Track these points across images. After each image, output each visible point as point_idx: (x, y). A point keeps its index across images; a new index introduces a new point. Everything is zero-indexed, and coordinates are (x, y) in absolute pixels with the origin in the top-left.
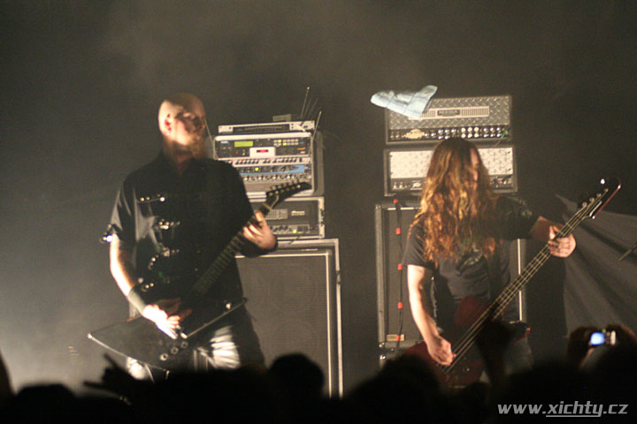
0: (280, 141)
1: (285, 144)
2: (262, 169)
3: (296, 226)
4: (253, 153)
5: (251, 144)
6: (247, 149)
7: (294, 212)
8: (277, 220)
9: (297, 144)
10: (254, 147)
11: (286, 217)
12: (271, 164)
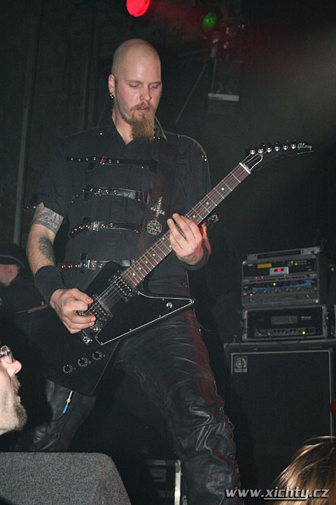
0: (292, 262)
1: (296, 264)
2: (279, 284)
3: (305, 328)
4: (272, 272)
5: (270, 265)
6: (268, 269)
7: (303, 317)
8: (290, 324)
9: (306, 263)
10: (273, 267)
11: (297, 322)
12: (285, 280)
